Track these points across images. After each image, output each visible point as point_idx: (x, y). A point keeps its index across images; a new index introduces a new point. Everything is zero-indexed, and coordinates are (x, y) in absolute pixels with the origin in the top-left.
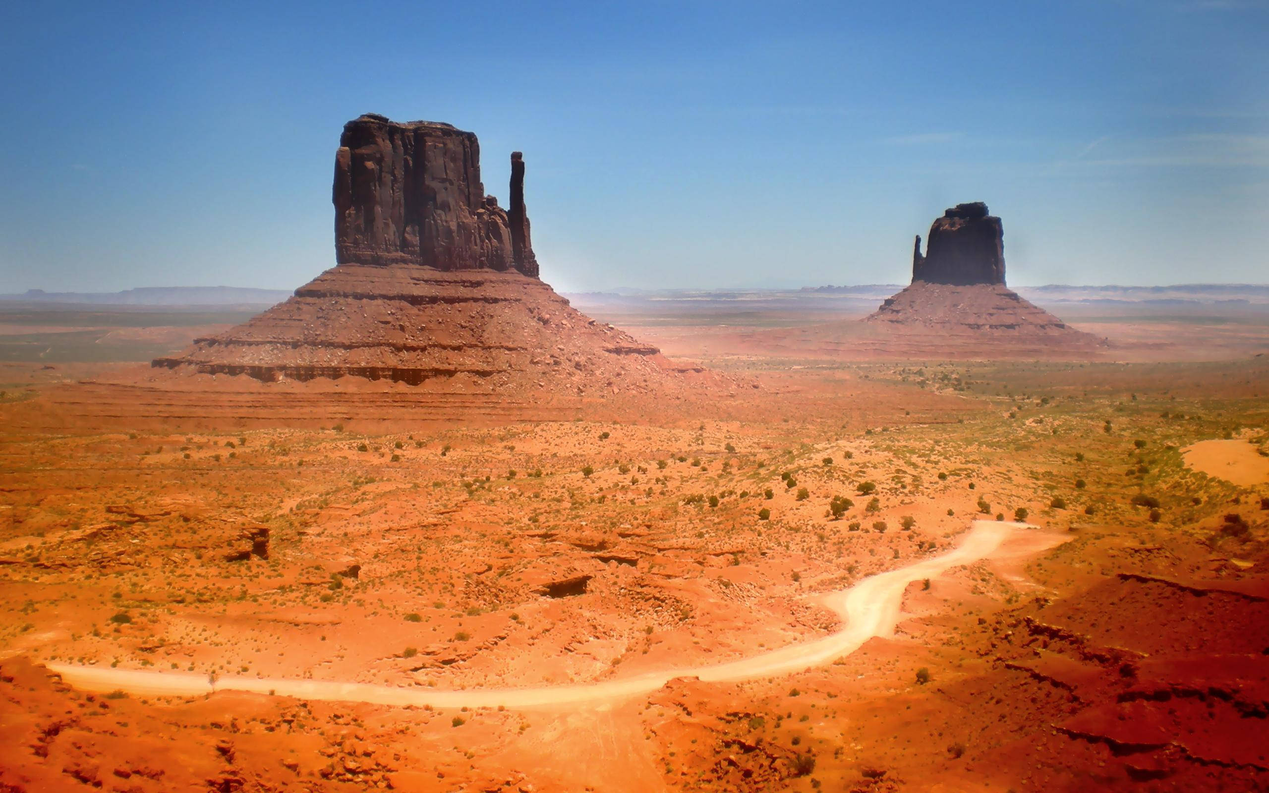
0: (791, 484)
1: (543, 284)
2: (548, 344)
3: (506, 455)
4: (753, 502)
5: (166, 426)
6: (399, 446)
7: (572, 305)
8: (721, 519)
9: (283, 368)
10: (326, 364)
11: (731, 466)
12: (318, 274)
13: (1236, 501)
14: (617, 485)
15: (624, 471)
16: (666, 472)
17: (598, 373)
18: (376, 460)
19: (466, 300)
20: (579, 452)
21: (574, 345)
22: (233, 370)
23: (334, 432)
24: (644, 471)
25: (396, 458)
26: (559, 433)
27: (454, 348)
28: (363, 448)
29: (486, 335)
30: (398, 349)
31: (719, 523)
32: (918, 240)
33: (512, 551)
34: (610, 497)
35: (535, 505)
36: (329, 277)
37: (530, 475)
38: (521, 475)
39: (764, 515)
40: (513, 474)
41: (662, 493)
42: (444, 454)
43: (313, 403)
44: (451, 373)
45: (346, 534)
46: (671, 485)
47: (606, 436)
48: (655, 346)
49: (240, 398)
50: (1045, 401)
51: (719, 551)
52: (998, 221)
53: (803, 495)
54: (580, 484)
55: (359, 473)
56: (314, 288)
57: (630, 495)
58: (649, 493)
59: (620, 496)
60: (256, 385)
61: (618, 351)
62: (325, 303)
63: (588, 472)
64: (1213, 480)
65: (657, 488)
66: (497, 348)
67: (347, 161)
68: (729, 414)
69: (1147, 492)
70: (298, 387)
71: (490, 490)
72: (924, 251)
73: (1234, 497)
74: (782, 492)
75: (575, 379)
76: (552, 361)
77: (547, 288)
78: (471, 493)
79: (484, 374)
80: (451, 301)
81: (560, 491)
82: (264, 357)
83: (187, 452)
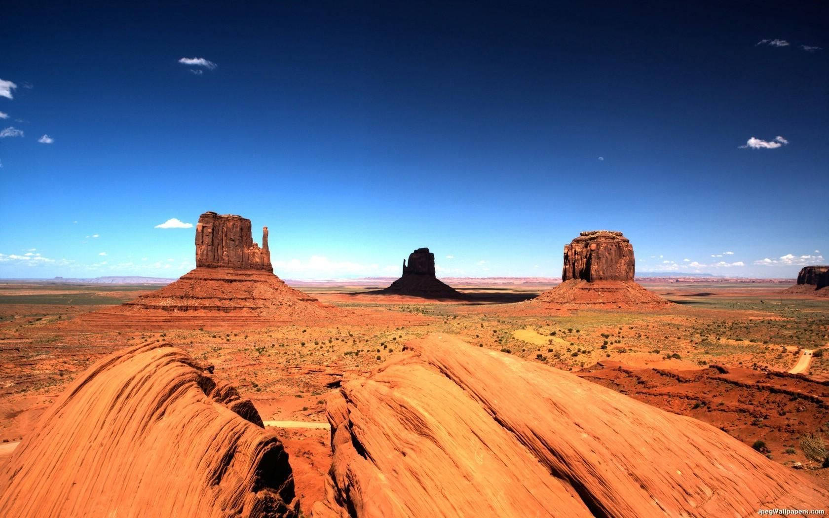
0: (386, 347)
1: (274, 275)
2: (277, 298)
3: (269, 338)
4: (373, 354)
5: (131, 329)
6: (228, 336)
7: (285, 283)
8: (363, 360)
9: (175, 307)
10: (193, 305)
11: (356, 341)
12: (189, 271)
13: (539, 350)
14: (315, 349)
15: (317, 344)
16: (332, 344)
17: (296, 308)
18: (220, 341)
19: (246, 281)
20: (296, 337)
21: (287, 298)
22: (155, 307)
23: (200, 331)
24: (324, 344)
25: (228, 340)
26: (287, 330)
27: (242, 299)
28: (214, 337)
29: (254, 294)
30: (221, 299)
31: (363, 361)
32: (405, 261)
33: (290, 373)
34: (314, 353)
35: (287, 357)
36: (193, 272)
37: (280, 346)
38: (277, 346)
39: (379, 358)
40: (273, 345)
41: (333, 351)
42: (246, 339)
43: (189, 320)
44: (241, 308)
45: (223, 368)
46: (335, 348)
47: (305, 331)
48: (317, 298)
49: (160, 318)
50: (455, 317)
51: (366, 372)
52: (432, 254)
53: (391, 351)
54: (301, 349)
55: (215, 346)
56: (187, 276)
57: (321, 353)
58: (328, 351)
59: (317, 353)
60: (165, 313)
61: (303, 300)
62: (193, 282)
63: (303, 344)
64: (527, 343)
65: (331, 350)
66: (259, 299)
67: (200, 229)
68: (346, 323)
69: (505, 347)
70: (182, 314)
71: (266, 351)
72: (407, 265)
73: (538, 348)
74: (383, 350)
75: (288, 310)
76: (279, 304)
77: (276, 277)
78: (260, 353)
79: (253, 308)
80: (240, 281)
81: (294, 352)
82: (169, 302)
83: (145, 339)
